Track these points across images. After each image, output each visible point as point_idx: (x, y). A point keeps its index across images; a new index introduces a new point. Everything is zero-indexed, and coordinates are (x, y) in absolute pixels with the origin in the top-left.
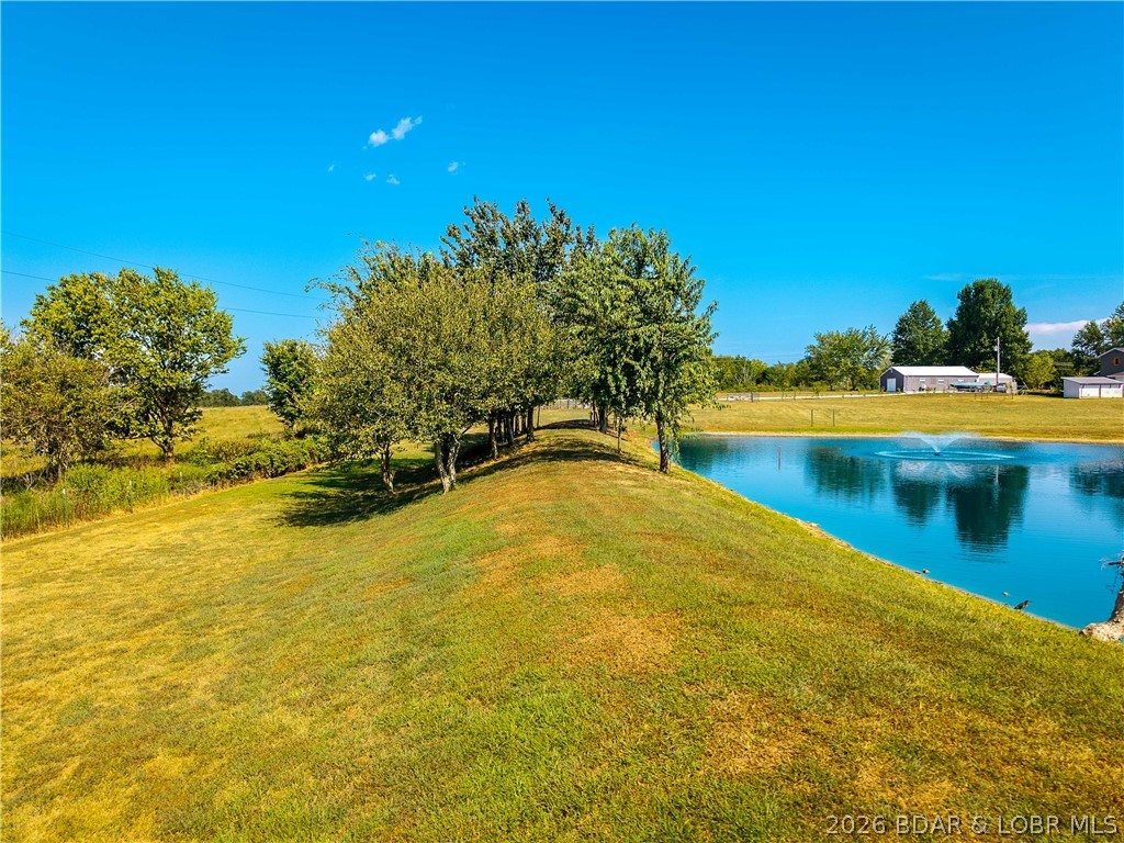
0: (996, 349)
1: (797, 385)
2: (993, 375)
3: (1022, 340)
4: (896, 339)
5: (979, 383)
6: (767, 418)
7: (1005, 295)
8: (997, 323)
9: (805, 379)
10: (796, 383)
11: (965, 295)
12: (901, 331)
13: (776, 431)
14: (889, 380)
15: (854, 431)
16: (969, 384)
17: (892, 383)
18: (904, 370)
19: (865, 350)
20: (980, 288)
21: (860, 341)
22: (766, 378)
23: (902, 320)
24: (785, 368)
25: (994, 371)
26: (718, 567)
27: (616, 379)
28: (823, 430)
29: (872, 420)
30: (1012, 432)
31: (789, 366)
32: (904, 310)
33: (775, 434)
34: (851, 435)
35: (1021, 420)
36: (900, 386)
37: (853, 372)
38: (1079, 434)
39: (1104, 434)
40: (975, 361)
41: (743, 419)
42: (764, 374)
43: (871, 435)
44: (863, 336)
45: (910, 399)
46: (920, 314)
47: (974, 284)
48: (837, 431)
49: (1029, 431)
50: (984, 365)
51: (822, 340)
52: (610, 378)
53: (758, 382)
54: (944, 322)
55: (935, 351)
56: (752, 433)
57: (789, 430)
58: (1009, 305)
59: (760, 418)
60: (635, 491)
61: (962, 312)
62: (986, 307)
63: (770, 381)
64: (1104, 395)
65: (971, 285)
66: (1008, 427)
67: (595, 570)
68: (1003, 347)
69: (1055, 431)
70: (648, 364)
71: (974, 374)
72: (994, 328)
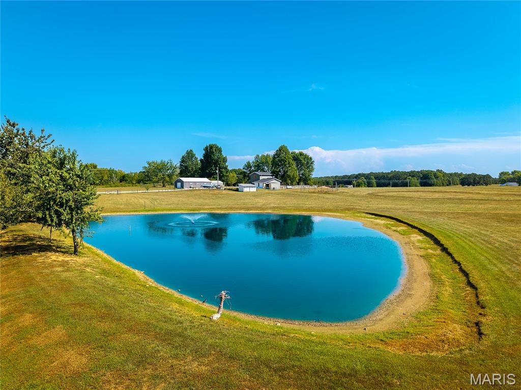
0: (217, 172)
1: (139, 183)
2: (216, 182)
3: (226, 168)
4: (181, 165)
5: (212, 185)
6: (126, 204)
7: (220, 151)
8: (217, 161)
9: (142, 180)
10: (139, 182)
11: (206, 149)
12: (183, 161)
13: (130, 212)
14: (178, 183)
15: (163, 210)
16: (208, 185)
17: (179, 184)
18: (184, 179)
19: (168, 170)
20: (211, 147)
21: (166, 166)
22: (124, 179)
23: (183, 157)
24: (133, 175)
25: (217, 180)
26: (103, 317)
27: (51, 216)
28: (149, 211)
29: (170, 205)
30: (221, 209)
31: (135, 174)
32: (184, 153)
33: (128, 214)
34: (162, 213)
35: (223, 202)
36: (182, 187)
37: (163, 179)
38: (241, 209)
39: (248, 209)
40: (210, 176)
41: (113, 205)
42: (124, 177)
43: (170, 212)
44: (167, 164)
45: (186, 192)
46: (190, 155)
47: (209, 145)
48: (156, 210)
49: (226, 208)
50: (214, 177)
51: (149, 164)
52: (48, 216)
53: (121, 182)
54: (199, 159)
55: (196, 171)
56: (118, 214)
57: (135, 211)
58: (221, 154)
59: (121, 204)
60: (64, 275)
61: (206, 156)
62: (213, 155)
63: (126, 181)
64: (251, 191)
65: (208, 145)
66: (219, 207)
67: (53, 330)
68: (219, 171)
69: (234, 208)
70: (68, 208)
71: (210, 181)
72: (216, 163)
